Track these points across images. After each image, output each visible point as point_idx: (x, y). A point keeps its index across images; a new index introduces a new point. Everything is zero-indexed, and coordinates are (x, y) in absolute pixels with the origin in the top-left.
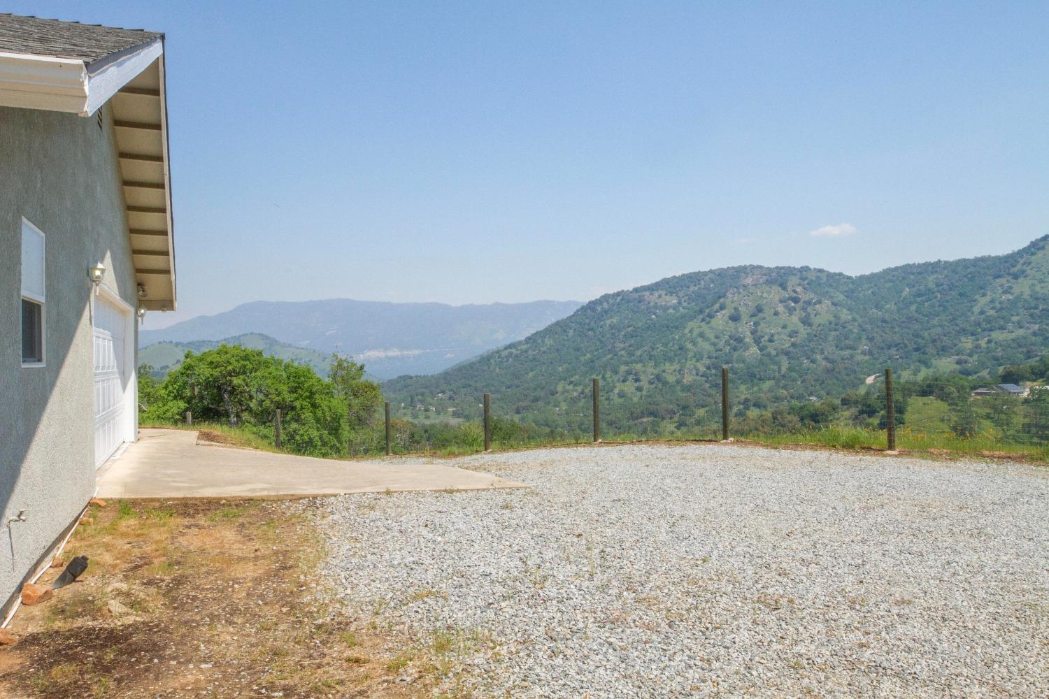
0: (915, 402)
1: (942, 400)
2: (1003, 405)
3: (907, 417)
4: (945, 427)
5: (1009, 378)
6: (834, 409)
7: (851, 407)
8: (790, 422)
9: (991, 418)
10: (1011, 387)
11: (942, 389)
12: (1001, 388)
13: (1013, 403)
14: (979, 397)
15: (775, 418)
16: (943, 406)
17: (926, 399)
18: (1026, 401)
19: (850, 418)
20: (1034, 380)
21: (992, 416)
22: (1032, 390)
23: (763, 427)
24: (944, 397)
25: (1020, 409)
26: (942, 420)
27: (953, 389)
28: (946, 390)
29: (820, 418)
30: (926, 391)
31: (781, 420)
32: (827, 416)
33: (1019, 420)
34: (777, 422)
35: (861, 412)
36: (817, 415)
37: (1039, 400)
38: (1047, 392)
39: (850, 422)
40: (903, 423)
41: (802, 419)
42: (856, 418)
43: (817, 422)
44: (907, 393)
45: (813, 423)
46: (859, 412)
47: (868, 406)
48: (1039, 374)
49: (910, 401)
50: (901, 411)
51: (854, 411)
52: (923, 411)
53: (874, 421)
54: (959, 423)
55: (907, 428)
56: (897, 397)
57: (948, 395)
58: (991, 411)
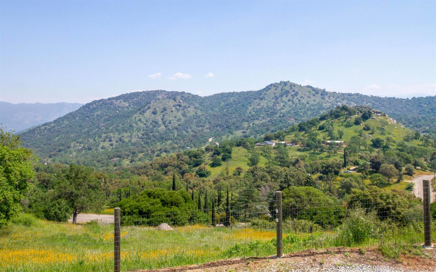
0: (235, 149)
1: (245, 148)
2: (267, 149)
3: (233, 155)
4: (246, 159)
5: (267, 139)
6: (203, 152)
7: (210, 152)
8: (185, 159)
9: (263, 155)
10: (268, 142)
11: (245, 143)
12: (266, 143)
13: (271, 149)
14: (258, 147)
15: (178, 157)
16: (245, 150)
17: (239, 148)
18: (274, 148)
19: (210, 156)
20: (276, 140)
21: (263, 154)
22: (276, 144)
23: (174, 161)
24: (245, 147)
25: (273, 151)
26: (246, 156)
27: (249, 144)
28: (246, 144)
30: (238, 145)
31: (181, 158)
32: (200, 156)
33: (273, 155)
34: (179, 159)
35: (214, 154)
36: (196, 155)
37: (279, 147)
38: (282, 144)
39: (210, 158)
40: (231, 158)
41: (190, 157)
42: (212, 156)
43: (197, 158)
44: (231, 145)
45: (195, 159)
46: (213, 153)
47: (217, 151)
48: (277, 137)
49: (233, 149)
50: (230, 153)
51: (211, 153)
52: (238, 152)
53: (220, 157)
54: (253, 157)
55: (232, 160)
56: (228, 147)
57: (247, 146)
58: (263, 152)
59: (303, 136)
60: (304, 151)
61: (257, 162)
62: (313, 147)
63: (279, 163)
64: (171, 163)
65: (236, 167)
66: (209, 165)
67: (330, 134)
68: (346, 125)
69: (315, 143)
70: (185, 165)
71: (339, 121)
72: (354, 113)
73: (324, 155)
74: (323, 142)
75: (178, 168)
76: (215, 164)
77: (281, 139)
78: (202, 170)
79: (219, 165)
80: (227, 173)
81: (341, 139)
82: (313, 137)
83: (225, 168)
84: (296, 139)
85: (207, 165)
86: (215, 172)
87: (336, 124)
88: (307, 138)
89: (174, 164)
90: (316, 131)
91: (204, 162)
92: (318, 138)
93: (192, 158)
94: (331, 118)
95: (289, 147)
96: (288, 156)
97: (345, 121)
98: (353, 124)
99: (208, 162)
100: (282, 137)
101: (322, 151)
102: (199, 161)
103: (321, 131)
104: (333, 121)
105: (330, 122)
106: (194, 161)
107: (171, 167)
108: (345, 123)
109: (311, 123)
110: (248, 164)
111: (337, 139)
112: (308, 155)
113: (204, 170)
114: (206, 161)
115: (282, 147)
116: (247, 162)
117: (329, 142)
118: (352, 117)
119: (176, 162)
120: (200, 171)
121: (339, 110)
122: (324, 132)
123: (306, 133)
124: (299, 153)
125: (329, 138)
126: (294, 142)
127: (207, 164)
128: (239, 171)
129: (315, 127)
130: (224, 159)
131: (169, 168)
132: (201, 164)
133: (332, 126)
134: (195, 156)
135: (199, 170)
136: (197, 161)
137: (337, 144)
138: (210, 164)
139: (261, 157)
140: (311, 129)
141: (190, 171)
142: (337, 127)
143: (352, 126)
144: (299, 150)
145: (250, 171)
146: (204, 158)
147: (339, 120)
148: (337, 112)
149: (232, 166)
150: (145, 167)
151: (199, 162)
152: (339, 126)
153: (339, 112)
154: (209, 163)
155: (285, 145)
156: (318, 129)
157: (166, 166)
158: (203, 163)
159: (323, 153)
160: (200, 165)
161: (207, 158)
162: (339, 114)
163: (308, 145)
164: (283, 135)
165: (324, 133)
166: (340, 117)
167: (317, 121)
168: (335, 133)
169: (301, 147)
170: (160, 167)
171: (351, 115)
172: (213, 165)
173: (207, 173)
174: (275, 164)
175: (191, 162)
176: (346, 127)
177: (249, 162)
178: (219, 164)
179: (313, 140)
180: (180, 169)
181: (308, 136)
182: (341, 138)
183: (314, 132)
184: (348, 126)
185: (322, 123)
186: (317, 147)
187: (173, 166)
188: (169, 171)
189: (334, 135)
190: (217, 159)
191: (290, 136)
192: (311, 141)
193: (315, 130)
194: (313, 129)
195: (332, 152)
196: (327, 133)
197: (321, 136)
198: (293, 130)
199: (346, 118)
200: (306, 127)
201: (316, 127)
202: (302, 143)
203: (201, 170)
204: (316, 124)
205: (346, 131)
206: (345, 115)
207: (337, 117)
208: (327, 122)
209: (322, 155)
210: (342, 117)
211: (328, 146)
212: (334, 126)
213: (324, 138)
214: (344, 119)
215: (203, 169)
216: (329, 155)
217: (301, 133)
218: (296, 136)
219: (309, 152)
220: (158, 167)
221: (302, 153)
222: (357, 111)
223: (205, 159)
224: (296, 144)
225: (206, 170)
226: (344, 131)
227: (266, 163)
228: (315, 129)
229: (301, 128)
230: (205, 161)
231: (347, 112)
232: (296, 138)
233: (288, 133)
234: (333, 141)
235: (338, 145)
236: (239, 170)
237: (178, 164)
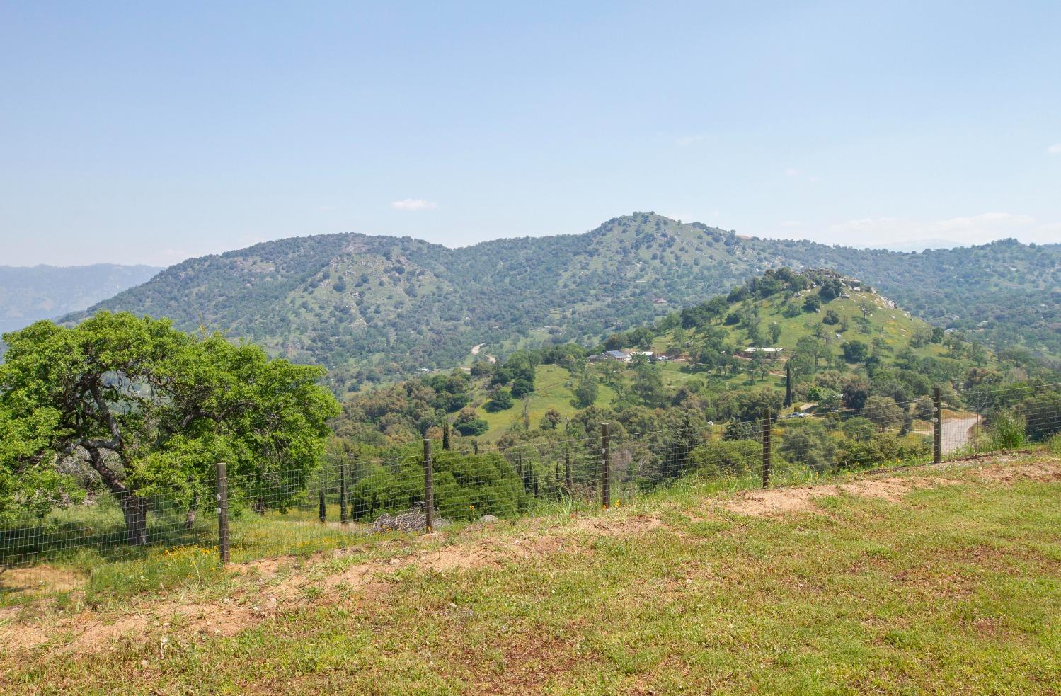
0: (541, 371)
1: (563, 367)
2: (614, 370)
3: (537, 383)
4: (569, 393)
5: (612, 345)
6: (467, 379)
7: (482, 377)
8: (426, 394)
9: (604, 382)
10: (615, 353)
11: (563, 356)
12: (609, 355)
13: (620, 368)
14: (593, 363)
15: (410, 392)
16: (565, 372)
17: (551, 367)
18: (630, 366)
19: (484, 388)
20: (631, 347)
21: (604, 380)
22: (633, 356)
23: (399, 400)
24: (564, 364)
25: (628, 374)
26: (566, 386)
27: (572, 357)
28: (567, 358)
29: (455, 389)
30: (548, 361)
31: (417, 392)
32: (462, 386)
33: (628, 383)
34: (413, 395)
35: (494, 382)
36: (452, 386)
37: (639, 364)
38: (645, 357)
39: (484, 391)
40: (532, 390)
41: (438, 391)
42: (490, 387)
43: (453, 393)
44: (533, 361)
45: (450, 395)
46: (492, 381)
47: (500, 375)
48: (634, 341)
49: (537, 369)
50: (530, 378)
51: (485, 380)
52: (548, 376)
53: (507, 389)
54: (582, 387)
55: (536, 395)
56: (525, 365)
57: (568, 362)
58: (604, 376)
59: (692, 337)
60: (695, 371)
61: (594, 398)
62: (716, 364)
63: (641, 400)
64: (393, 404)
65: (545, 411)
66: (483, 407)
67: (752, 334)
68: (787, 312)
69: (719, 353)
70: (426, 410)
71: (770, 304)
72: (802, 286)
73: (738, 379)
74: (738, 352)
75: (411, 415)
76: (495, 404)
77: (642, 345)
78: (467, 418)
79: (506, 406)
80: (527, 425)
81: (776, 345)
82: (715, 340)
83: (520, 415)
84: (676, 345)
85: (480, 407)
86: (499, 423)
87: (765, 310)
88: (701, 343)
89: (401, 407)
90: (721, 326)
91: (472, 400)
92: (726, 341)
93: (443, 393)
94: (753, 296)
95: (663, 363)
96: (660, 384)
97: (783, 304)
98: (802, 310)
99: (481, 401)
100: (646, 340)
101: (735, 371)
102: (459, 399)
103: (731, 327)
104: (757, 303)
105: (752, 306)
106: (448, 399)
107: (395, 414)
108: (784, 309)
109: (708, 309)
110: (573, 404)
111: (768, 345)
112: (705, 381)
113: (473, 419)
114: (476, 399)
115: (647, 363)
116: (570, 399)
117: (750, 350)
118: (799, 294)
119: (404, 403)
121: (769, 279)
122: (739, 328)
123: (698, 331)
124: (684, 377)
125: (750, 341)
126: (673, 352)
127: (478, 405)
128: (552, 419)
129: (718, 317)
130: (517, 393)
131: (389, 415)
132: (463, 406)
133: (756, 315)
134: (450, 388)
135: (460, 419)
136: (454, 399)
137: (769, 355)
138: (486, 404)
139: (601, 386)
140: (709, 323)
141: (441, 421)
142: (766, 319)
143: (800, 314)
144: (684, 370)
145: (578, 419)
146: (470, 392)
147: (771, 300)
148: (766, 283)
149: (535, 409)
151: (459, 402)
152: (771, 315)
153: (771, 284)
154: (483, 404)
155: (653, 359)
156: (724, 321)
157: (382, 412)
158: (468, 404)
159: (738, 376)
160: (462, 409)
161: (478, 391)
162: (771, 288)
163: (704, 359)
164: (648, 335)
165: (738, 331)
166: (773, 294)
167: (723, 304)
168: (764, 330)
169: (688, 364)
170: (366, 414)
171: (796, 291)
172: (492, 408)
173: (480, 426)
174: (633, 403)
175: (442, 401)
176: (787, 317)
177: (575, 398)
178: (506, 404)
179: (715, 346)
180: (417, 417)
181: (703, 338)
182: (775, 341)
183: (717, 329)
184: (791, 314)
185: (734, 308)
186: (723, 363)
187: (398, 412)
188: (389, 423)
189: (759, 336)
190: (502, 393)
191: (663, 339)
192: (710, 349)
193: (719, 324)
194: (713, 321)
195: (756, 373)
196: (745, 331)
197: (732, 337)
198: (669, 324)
199: (787, 298)
200: (698, 319)
201: (720, 318)
202: (691, 355)
203: (464, 419)
204: (721, 310)
205: (786, 325)
206: (783, 290)
207: (766, 293)
208: (744, 305)
209: (735, 381)
210: (777, 295)
211: (748, 359)
212: (760, 315)
213: (739, 343)
214: (782, 299)
215: (471, 417)
216: (752, 381)
217: (687, 331)
218: (677, 338)
219: (706, 374)
220: (361, 414)
221: (690, 375)
222: (810, 282)
223: (472, 395)
224: (677, 357)
225: (476, 418)
226: (781, 325)
227: (612, 400)
228: (719, 321)
229: (687, 321)
230: (474, 398)
231: (787, 284)
232: (677, 343)
233: (658, 331)
234: (759, 349)
235: (769, 357)
236: (553, 418)
237: (410, 408)
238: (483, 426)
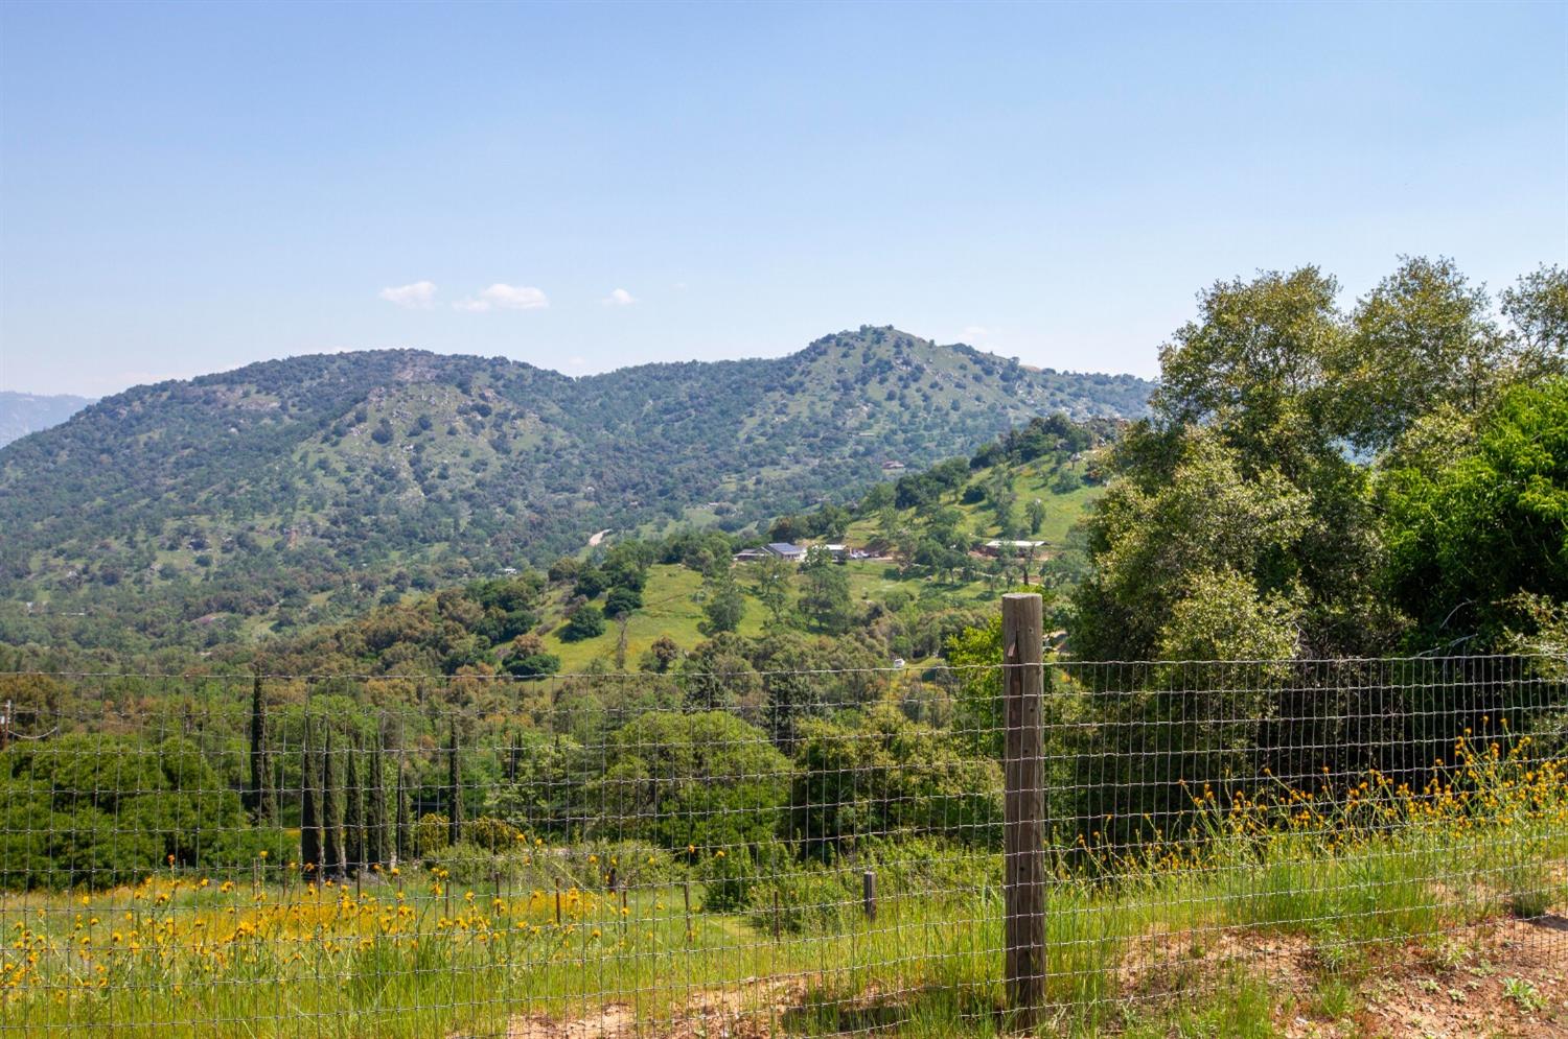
0: (657, 574)
1: (694, 569)
2: (775, 574)
3: (647, 595)
4: (698, 610)
5: (784, 534)
6: (537, 588)
7: (563, 583)
8: (467, 611)
9: (759, 594)
10: (783, 547)
11: (694, 551)
12: (772, 550)
13: (786, 571)
14: (743, 563)
15: (442, 606)
16: (696, 578)
17: (673, 568)
18: (803, 568)
19: (562, 601)
20: (814, 537)
21: (760, 590)
22: (810, 552)
23: (421, 621)
24: (696, 564)
25: (795, 580)
26: (694, 599)
27: (709, 553)
28: (701, 555)
29: (513, 604)
30: (671, 558)
31: (451, 608)
32: (525, 599)
33: (794, 595)
34: (445, 614)
35: (578, 592)
36: (510, 599)
37: (818, 565)
38: (828, 553)
39: (562, 607)
40: (638, 606)
41: (486, 606)
42: (570, 601)
43: (510, 609)
44: (645, 558)
45: (503, 613)
46: (575, 590)
47: (588, 581)
48: (819, 528)
49: (649, 571)
50: (636, 587)
51: (568, 588)
52: (668, 585)
53: (598, 605)
54: (717, 602)
55: (644, 613)
56: (631, 566)
57: (703, 561)
58: (759, 583)
59: (908, 523)
60: (906, 576)
61: (735, 620)
62: (939, 564)
63: (814, 623)
64: (410, 627)
65: (654, 639)
66: (556, 634)
67: (1002, 519)
68: (1058, 485)
69: (947, 548)
70: (461, 638)
71: (1034, 471)
72: (1084, 444)
73: (973, 590)
74: (976, 546)
75: (435, 647)
76: (576, 629)
77: (831, 533)
78: (526, 652)
79: (592, 632)
80: (620, 662)
81: (1038, 535)
82: (941, 527)
83: (613, 646)
84: (882, 535)
85: (548, 635)
86: (575, 658)
87: (1026, 481)
88: (923, 532)
89: (423, 632)
90: (956, 505)
91: (540, 622)
92: (960, 529)
93: (495, 610)
94: (1009, 459)
95: (858, 563)
96: (846, 598)
97: (1053, 471)
98: (1081, 481)
99: (554, 623)
100: (837, 528)
101: (967, 577)
102: (518, 619)
103: (972, 506)
104: (1013, 470)
105: (1005, 475)
106: (500, 619)
107: (408, 644)
108: (1054, 480)
109: (939, 479)
110: (702, 628)
111: (1023, 536)
112: (916, 592)
113: (535, 654)
114: (547, 619)
115: (831, 563)
116: (699, 621)
117: (994, 543)
118: (1079, 456)
119: (428, 626)
120: (518, 657)
121: (1036, 431)
122: (982, 509)
123: (918, 514)
124: (889, 586)
125: (998, 530)
126: (876, 546)
127: (548, 630)
128: (662, 656)
129: (953, 491)
130: (611, 612)
131: (399, 646)
132: (524, 632)
133: (1010, 488)
134: (506, 602)
135: (514, 653)
136: (510, 621)
137: (1022, 552)
138: (562, 629)
139: (753, 602)
140: (938, 499)
141: (481, 657)
142: (1026, 491)
143: (1077, 487)
144: (891, 575)
145: (699, 654)
146: (539, 608)
147: (1035, 466)
148: (1029, 438)
149: (638, 637)
150: (313, 646)
151: (519, 625)
152: (1033, 489)
153: (1037, 440)
154: (557, 628)
155: (842, 558)
156: (961, 498)
157: (391, 639)
158: (534, 628)
159: (973, 585)
160: (519, 637)
161: (551, 607)
162: (1036, 447)
163: (923, 558)
164: (839, 519)
165: (983, 513)
166: (1038, 456)
167: (962, 471)
168: (1019, 515)
169: (898, 565)
170: (368, 644)
171: (1074, 452)
172: (570, 635)
173: (545, 665)
174: (797, 626)
175: (488, 624)
176: (1057, 493)
177: (707, 620)
178: (592, 628)
179: (942, 537)
180: (444, 650)
181: (926, 524)
182: (1035, 530)
183: (947, 510)
184: (1063, 488)
185: (980, 476)
186: (949, 564)
187: (417, 641)
188: (398, 658)
189: (1012, 522)
190: (587, 611)
191: (864, 524)
192: (931, 541)
193: (954, 502)
194: (944, 498)
195: (998, 580)
196: (992, 513)
197: (969, 523)
198: (876, 502)
199: (1059, 462)
200: (922, 495)
201: (955, 493)
202: (902, 551)
203: (520, 654)
204: (958, 481)
205: (1053, 504)
206: (1055, 449)
207: (1029, 455)
208: (993, 473)
209: (964, 593)
210: (1046, 458)
211: (991, 558)
212: (1016, 489)
213: (980, 531)
214: (1052, 465)
215: (531, 651)
216: (992, 592)
217: (902, 513)
218: (883, 525)
219: (923, 581)
220: (360, 644)
221: (900, 583)
222: (1097, 437)
223: (542, 613)
224: (882, 555)
225: (540, 651)
226: (1046, 506)
227: (765, 623)
228: (953, 498)
229: (905, 497)
230: (544, 618)
231: (1062, 441)
232: (885, 531)
233: (858, 514)
234: (1006, 543)
235: (1023, 556)
236: (663, 651)
237: (435, 634)
238: (550, 665)
